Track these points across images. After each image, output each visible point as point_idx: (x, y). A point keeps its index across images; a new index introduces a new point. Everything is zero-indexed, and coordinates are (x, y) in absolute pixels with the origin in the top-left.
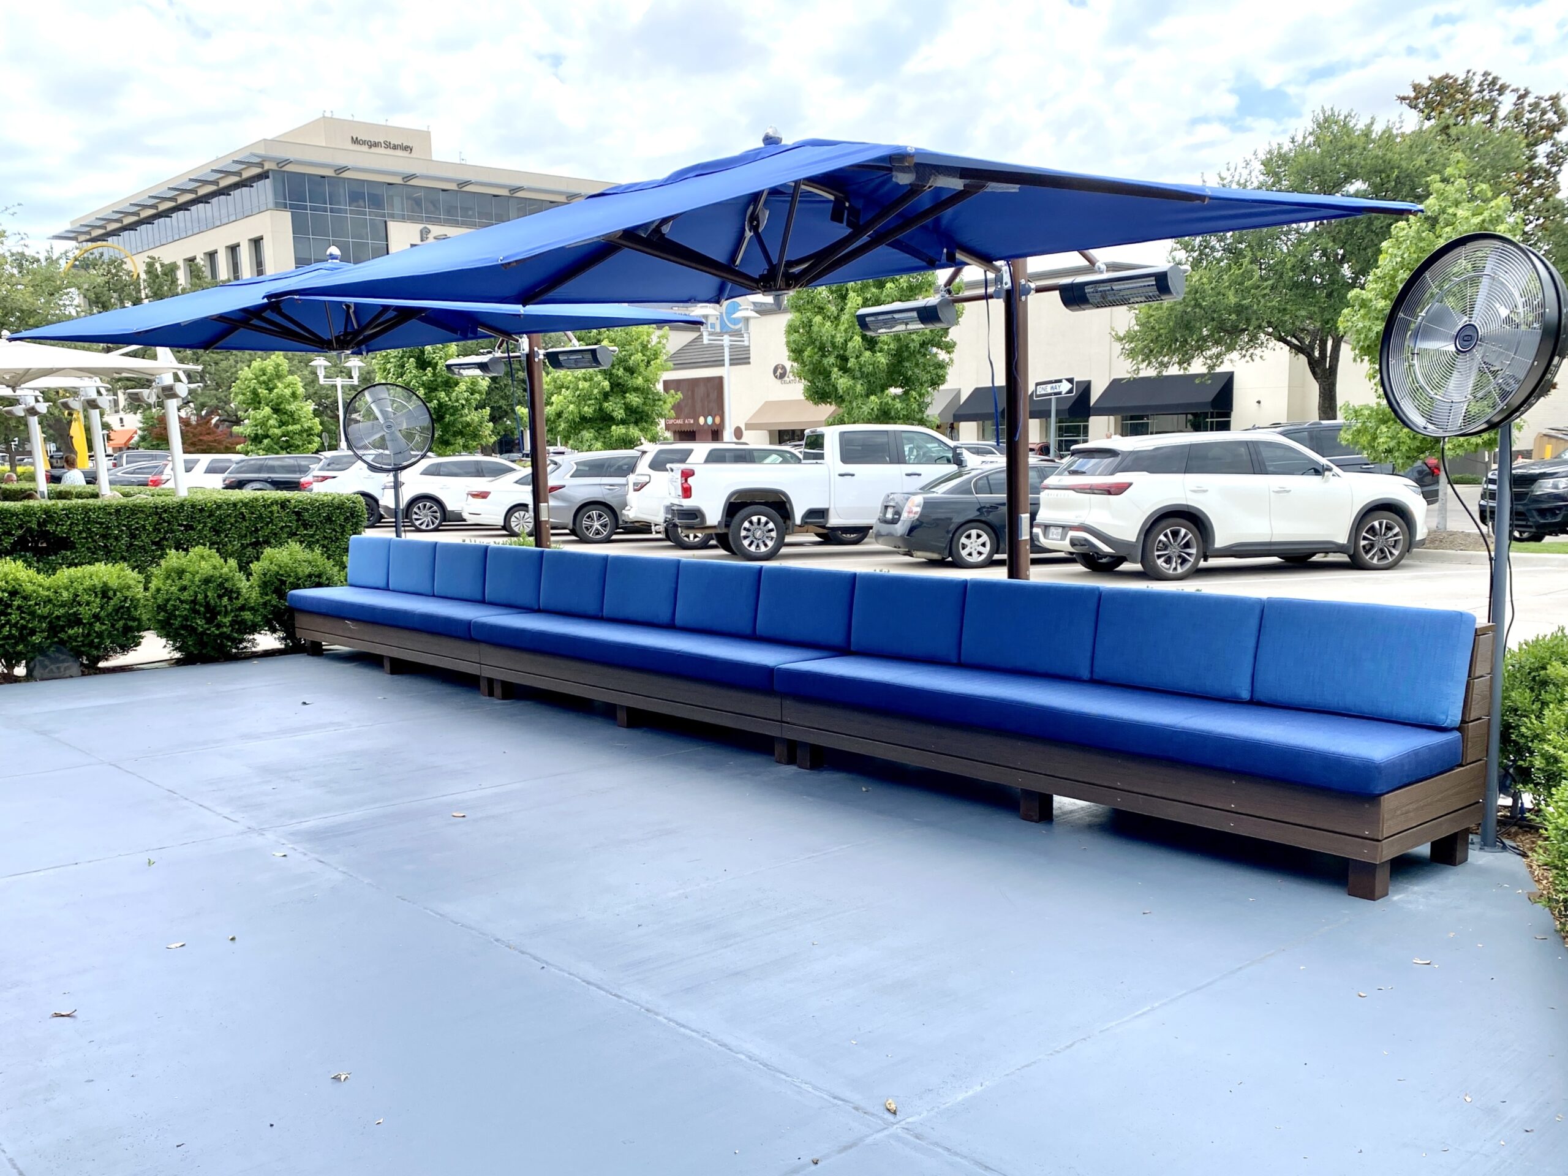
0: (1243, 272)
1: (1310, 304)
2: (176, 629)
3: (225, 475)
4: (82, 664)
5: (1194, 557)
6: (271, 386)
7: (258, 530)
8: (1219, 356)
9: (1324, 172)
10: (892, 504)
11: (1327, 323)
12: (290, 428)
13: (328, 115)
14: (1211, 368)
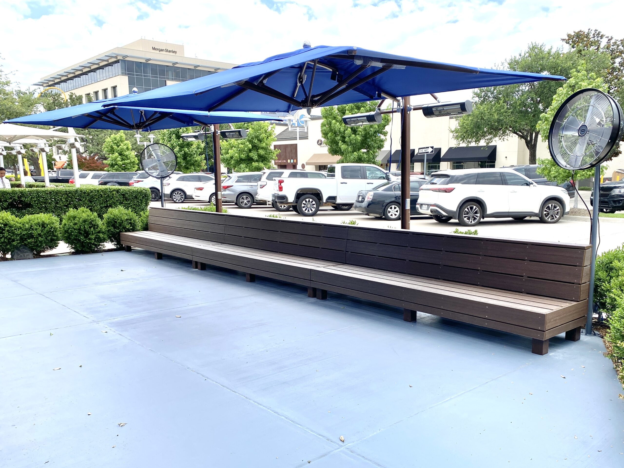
0: (501, 106)
1: (526, 119)
2: (72, 240)
3: (100, 179)
4: (34, 254)
5: (479, 217)
6: (118, 145)
7: (108, 201)
8: (491, 139)
9: (532, 68)
10: (361, 195)
11: (533, 127)
12: (126, 161)
13: (143, 38)
14: (488, 143)
